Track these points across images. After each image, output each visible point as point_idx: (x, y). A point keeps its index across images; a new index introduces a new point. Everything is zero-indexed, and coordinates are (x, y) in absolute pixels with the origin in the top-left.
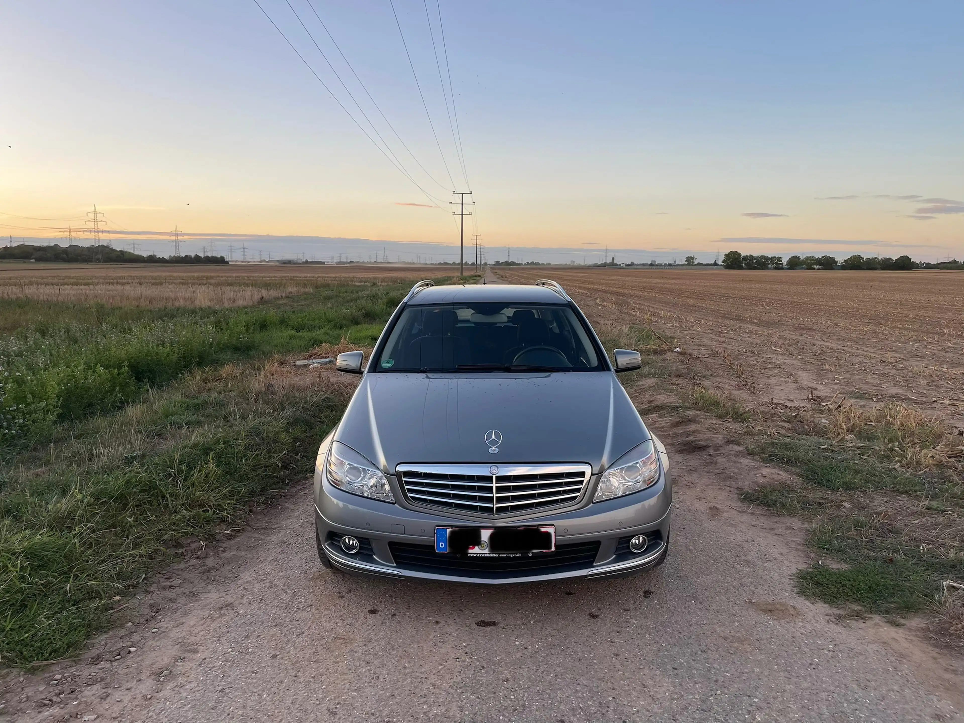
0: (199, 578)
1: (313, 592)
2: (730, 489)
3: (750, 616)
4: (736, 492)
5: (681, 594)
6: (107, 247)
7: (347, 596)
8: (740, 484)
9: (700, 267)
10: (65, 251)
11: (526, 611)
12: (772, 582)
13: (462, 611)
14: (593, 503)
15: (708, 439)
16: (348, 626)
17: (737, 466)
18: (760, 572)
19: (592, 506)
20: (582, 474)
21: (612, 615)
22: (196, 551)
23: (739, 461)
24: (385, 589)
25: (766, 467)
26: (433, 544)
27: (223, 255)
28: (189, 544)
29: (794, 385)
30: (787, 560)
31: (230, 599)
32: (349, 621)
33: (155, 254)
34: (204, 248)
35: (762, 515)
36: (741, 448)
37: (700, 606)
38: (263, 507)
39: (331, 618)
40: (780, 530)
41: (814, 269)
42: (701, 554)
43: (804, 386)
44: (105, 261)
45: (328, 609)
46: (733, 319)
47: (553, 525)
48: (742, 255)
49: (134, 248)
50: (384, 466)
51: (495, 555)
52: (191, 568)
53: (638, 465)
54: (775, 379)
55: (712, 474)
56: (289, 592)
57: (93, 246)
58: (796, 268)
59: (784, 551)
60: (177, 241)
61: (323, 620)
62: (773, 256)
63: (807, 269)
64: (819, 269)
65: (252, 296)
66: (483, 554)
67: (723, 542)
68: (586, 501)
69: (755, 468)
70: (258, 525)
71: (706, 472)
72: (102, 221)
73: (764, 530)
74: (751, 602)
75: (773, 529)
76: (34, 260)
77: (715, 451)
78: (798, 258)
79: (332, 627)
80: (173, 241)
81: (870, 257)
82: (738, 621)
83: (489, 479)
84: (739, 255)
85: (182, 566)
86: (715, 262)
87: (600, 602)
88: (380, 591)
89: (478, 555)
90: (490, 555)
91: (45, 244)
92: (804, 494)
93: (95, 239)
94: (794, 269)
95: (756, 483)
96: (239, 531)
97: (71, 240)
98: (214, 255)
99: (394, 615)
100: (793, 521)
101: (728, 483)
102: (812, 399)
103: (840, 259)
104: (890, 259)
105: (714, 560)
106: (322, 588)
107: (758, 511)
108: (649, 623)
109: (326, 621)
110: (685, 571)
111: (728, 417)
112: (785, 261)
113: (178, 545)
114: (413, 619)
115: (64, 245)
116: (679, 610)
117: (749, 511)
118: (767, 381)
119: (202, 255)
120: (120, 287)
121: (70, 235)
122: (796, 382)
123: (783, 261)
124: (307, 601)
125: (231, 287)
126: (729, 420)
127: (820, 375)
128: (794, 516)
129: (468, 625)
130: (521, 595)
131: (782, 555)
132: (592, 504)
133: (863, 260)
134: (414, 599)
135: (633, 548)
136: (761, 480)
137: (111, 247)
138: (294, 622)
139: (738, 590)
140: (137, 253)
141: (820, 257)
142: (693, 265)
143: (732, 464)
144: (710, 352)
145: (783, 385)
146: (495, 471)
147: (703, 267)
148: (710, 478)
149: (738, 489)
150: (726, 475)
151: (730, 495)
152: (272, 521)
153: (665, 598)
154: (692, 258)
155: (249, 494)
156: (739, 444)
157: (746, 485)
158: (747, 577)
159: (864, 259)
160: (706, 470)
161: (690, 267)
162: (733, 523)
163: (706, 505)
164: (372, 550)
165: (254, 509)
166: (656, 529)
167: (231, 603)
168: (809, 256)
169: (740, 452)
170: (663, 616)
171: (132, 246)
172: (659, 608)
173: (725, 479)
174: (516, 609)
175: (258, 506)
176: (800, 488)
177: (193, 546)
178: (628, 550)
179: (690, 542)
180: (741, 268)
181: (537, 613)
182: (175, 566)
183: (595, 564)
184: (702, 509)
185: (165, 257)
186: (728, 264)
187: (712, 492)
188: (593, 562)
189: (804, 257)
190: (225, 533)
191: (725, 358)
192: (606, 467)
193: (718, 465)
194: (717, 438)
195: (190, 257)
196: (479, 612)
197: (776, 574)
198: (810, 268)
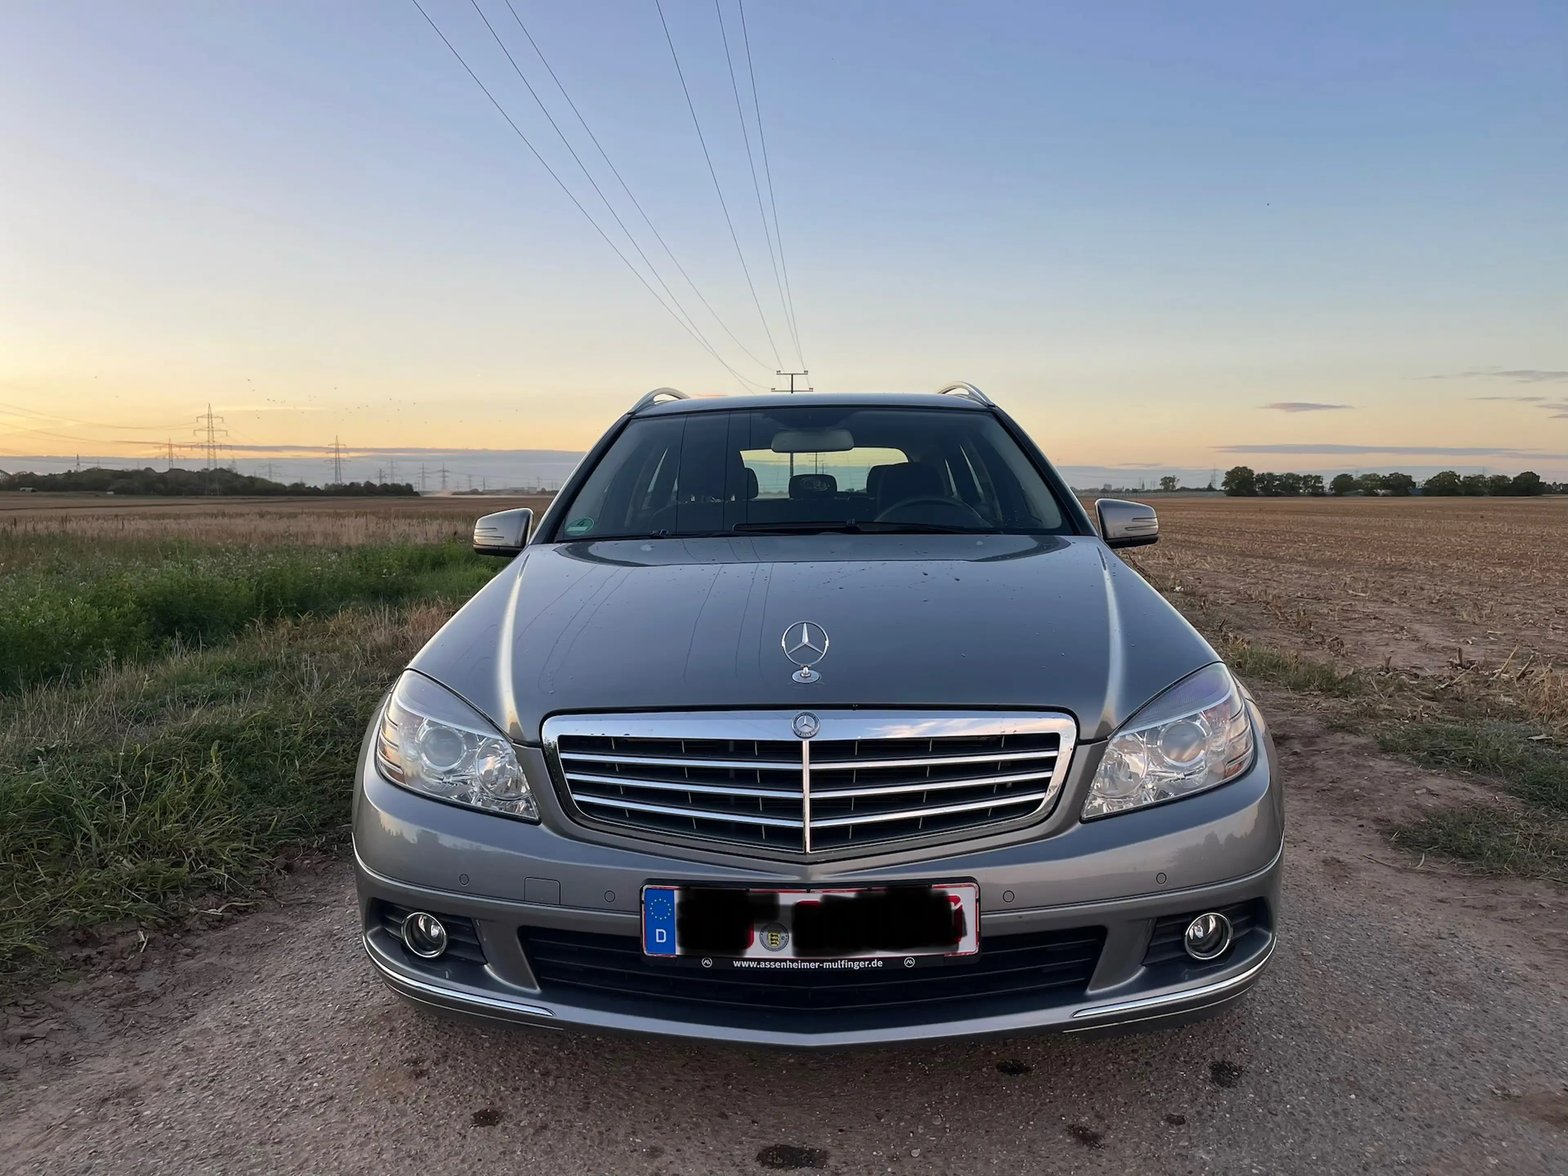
0: (104, 1018)
1: (352, 1059)
2: (1360, 822)
3: (1520, 1136)
4: (1375, 827)
5: (1313, 1075)
6: (228, 472)
7: (435, 1071)
8: (1382, 811)
9: (1186, 493)
10: (162, 477)
11: (900, 1119)
12: (1541, 1039)
13: (727, 1117)
14: (1082, 822)
15: (1284, 724)
16: (408, 1161)
17: (1365, 775)
18: (1501, 1011)
19: (1078, 831)
20: (1052, 740)
21: (1139, 1134)
22: (125, 955)
23: (1366, 764)
24: (535, 1052)
25: (1433, 775)
26: (637, 934)
27: (410, 482)
28: (114, 937)
29: (1415, 646)
30: (1555, 981)
31: (136, 1076)
32: (418, 1144)
33: (304, 481)
34: (381, 471)
35: (1454, 876)
36: (1363, 740)
37: (1377, 1111)
38: (318, 857)
39: (372, 1135)
40: (1510, 909)
41: (1377, 495)
42: (1336, 968)
43: (1433, 646)
44: (225, 494)
45: (373, 1110)
46: (1260, 557)
47: (969, 880)
48: (1256, 473)
49: (270, 472)
50: (514, 725)
51: (806, 965)
52: (95, 994)
53: (1197, 723)
54: (1373, 636)
55: (1309, 791)
56: (290, 1058)
57: (207, 469)
58: (1347, 493)
59: (1540, 959)
60: (337, 460)
61: (347, 1143)
62: (1307, 474)
63: (1365, 495)
64: (1384, 495)
65: (439, 532)
66: (775, 960)
67: (1382, 939)
68: (1064, 814)
69: (1406, 778)
70: (296, 896)
71: (1294, 788)
72: (221, 430)
73: (1470, 910)
74: (1509, 1096)
75: (1490, 908)
76: (111, 493)
77: (1305, 745)
78: (1350, 477)
79: (362, 1164)
80: (331, 460)
81: (1472, 473)
82: (1494, 1154)
83: (791, 750)
84: (1251, 472)
85: (78, 988)
86: (1210, 485)
87: (1097, 1094)
88: (522, 1058)
89: (762, 965)
90: (795, 965)
91: (131, 467)
92: (1536, 831)
93: (209, 460)
94: (1342, 496)
95: (1418, 807)
96: (241, 911)
97: (171, 460)
98: (396, 482)
99: (545, 1127)
100: (1535, 889)
101: (1351, 810)
102: (1460, 665)
103: (1420, 480)
104: (1504, 477)
105: (1373, 984)
106: (377, 1049)
107: (1442, 868)
108: (1247, 1161)
109: (353, 1145)
110: (1306, 1012)
111: (1312, 687)
112: (1327, 483)
113: (87, 939)
114: (588, 1142)
115: (161, 469)
116: (1322, 1121)
117: (1418, 867)
118: (1359, 638)
119: (377, 482)
120: (226, 520)
121: (170, 454)
122: (1416, 639)
123: (1324, 483)
124: (326, 1086)
125: (408, 521)
126: (1315, 693)
127: (1455, 627)
128: (1532, 878)
129: (737, 1161)
130: (886, 1071)
131: (1537, 968)
132: (1079, 825)
133: (1459, 480)
134: (604, 1083)
135: (1196, 949)
136: (1430, 803)
137: (235, 471)
138: (268, 1148)
139: (1461, 1062)
140: (275, 480)
141: (1387, 475)
142: (1172, 491)
143: (1350, 770)
144: (1236, 597)
145: (1390, 643)
146: (807, 730)
147: (1190, 493)
148: (1306, 801)
149: (1377, 820)
150: (1342, 792)
151: (1364, 835)
152: (329, 888)
153: (1275, 1087)
154: (1172, 480)
155: (293, 831)
156: (1355, 732)
157: (1396, 812)
158: (1471, 1027)
159: (1461, 479)
160: (1292, 783)
161: (1169, 494)
162: (1388, 894)
163: (1313, 854)
164: (479, 949)
165: (297, 862)
166: (1252, 896)
167: (135, 1088)
168: (1368, 473)
169: (1364, 747)
170: (1282, 1140)
171: (267, 469)
172: (1264, 1115)
173: (1341, 801)
174: (872, 1114)
175: (307, 856)
176: (1523, 818)
177: (122, 942)
178: (1179, 954)
179: (1300, 940)
180: (1254, 494)
181: (928, 1125)
182: (62, 989)
183: (1089, 992)
184: (1306, 863)
185: (319, 487)
186: (1231, 488)
187: (1318, 827)
188: (1084, 985)
189: (1360, 475)
190: (209, 915)
191: (1268, 603)
192: (1115, 724)
193: (1320, 772)
194: (1304, 722)
195: (358, 485)
196: (772, 1121)
197: (1543, 1018)
198: (1370, 493)
